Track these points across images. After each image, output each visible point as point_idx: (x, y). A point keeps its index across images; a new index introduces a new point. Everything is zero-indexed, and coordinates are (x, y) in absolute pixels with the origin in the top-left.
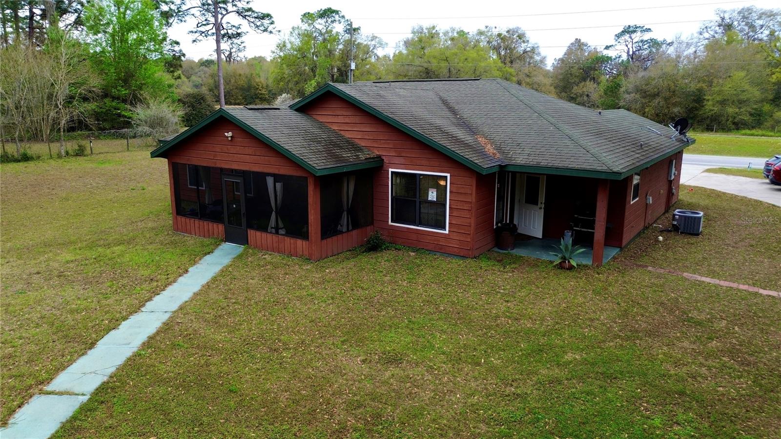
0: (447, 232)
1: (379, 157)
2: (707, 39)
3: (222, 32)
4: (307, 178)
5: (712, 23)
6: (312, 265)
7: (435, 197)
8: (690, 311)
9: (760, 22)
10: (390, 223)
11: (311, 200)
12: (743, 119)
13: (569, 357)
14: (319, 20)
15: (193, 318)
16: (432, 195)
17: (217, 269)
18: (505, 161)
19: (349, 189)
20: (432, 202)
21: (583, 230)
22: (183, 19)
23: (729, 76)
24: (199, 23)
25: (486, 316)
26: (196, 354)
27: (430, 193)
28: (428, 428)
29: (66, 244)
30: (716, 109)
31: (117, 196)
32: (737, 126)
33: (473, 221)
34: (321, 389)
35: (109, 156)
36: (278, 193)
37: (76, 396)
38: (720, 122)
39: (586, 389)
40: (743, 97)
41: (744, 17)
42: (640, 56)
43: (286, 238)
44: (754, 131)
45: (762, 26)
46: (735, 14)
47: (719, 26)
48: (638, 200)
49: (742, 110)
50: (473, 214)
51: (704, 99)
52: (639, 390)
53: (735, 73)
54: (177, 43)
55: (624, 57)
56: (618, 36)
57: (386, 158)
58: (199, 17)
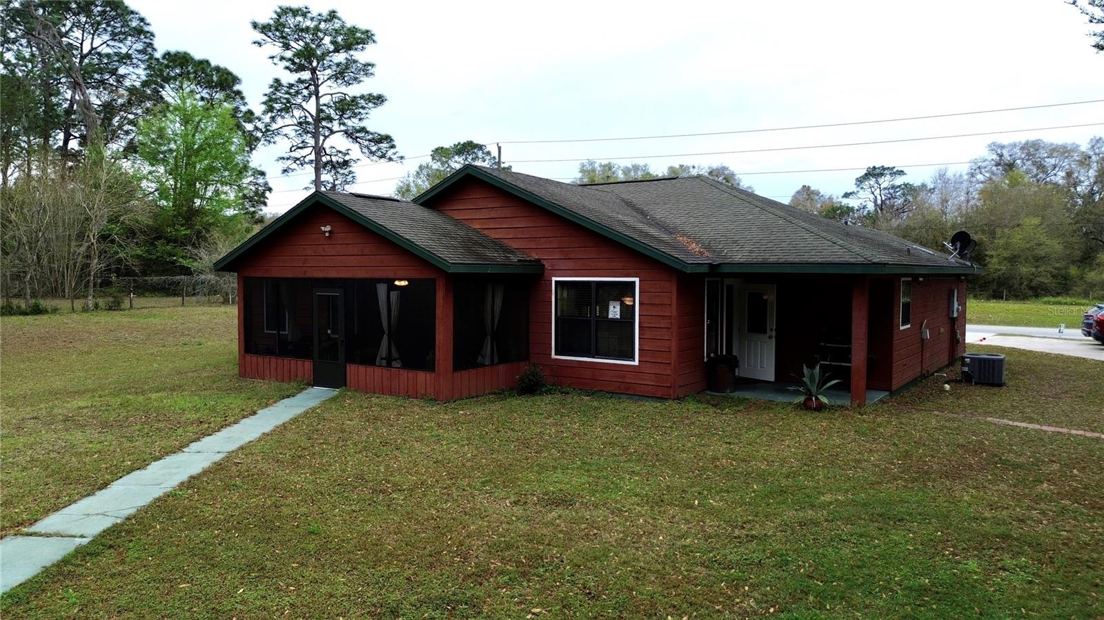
0: (636, 363)
1: (538, 261)
2: (982, 182)
3: (324, 159)
4: (434, 280)
5: (987, 163)
6: (438, 406)
7: (619, 313)
8: (1003, 454)
9: (1052, 161)
10: (553, 356)
11: (439, 312)
12: (1044, 283)
13: (828, 498)
14: (456, 158)
15: (259, 458)
16: (614, 311)
17: (300, 411)
18: (717, 259)
19: (495, 303)
20: (614, 321)
21: (833, 363)
22: (272, 140)
23: (1018, 225)
24: (293, 146)
25: (698, 458)
26: (260, 495)
27: (611, 308)
28: (617, 571)
29: (80, 393)
30: (1004, 268)
31: (161, 351)
32: (1035, 291)
33: (674, 345)
34: (450, 531)
35: (155, 311)
36: (393, 307)
37: (72, 539)
38: (1011, 287)
39: (858, 531)
40: (1040, 252)
41: (1028, 154)
42: (893, 206)
43: (402, 371)
44: (1059, 299)
45: (1055, 167)
46: (1017, 150)
47: (998, 165)
48: (909, 328)
49: (1039, 270)
50: (674, 334)
51: (986, 255)
52: (939, 533)
53: (1026, 219)
54: (263, 174)
55: (871, 207)
56: (860, 181)
57: (547, 262)
58: (294, 138)
